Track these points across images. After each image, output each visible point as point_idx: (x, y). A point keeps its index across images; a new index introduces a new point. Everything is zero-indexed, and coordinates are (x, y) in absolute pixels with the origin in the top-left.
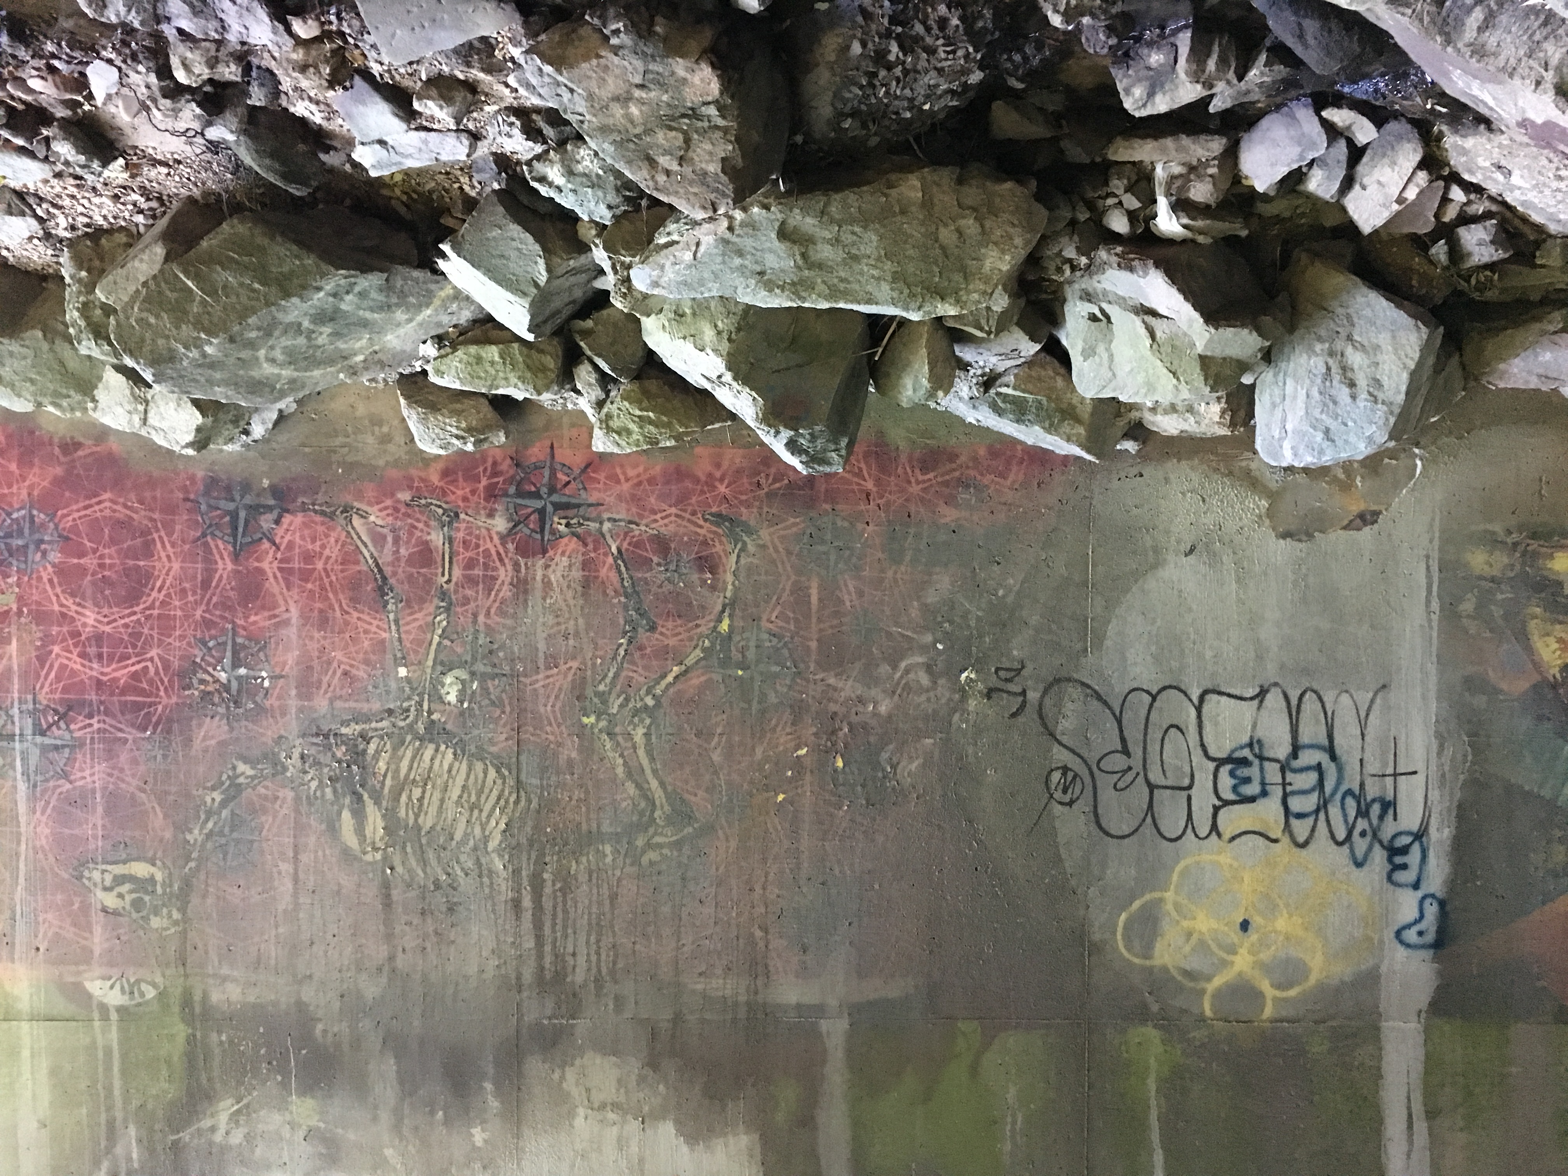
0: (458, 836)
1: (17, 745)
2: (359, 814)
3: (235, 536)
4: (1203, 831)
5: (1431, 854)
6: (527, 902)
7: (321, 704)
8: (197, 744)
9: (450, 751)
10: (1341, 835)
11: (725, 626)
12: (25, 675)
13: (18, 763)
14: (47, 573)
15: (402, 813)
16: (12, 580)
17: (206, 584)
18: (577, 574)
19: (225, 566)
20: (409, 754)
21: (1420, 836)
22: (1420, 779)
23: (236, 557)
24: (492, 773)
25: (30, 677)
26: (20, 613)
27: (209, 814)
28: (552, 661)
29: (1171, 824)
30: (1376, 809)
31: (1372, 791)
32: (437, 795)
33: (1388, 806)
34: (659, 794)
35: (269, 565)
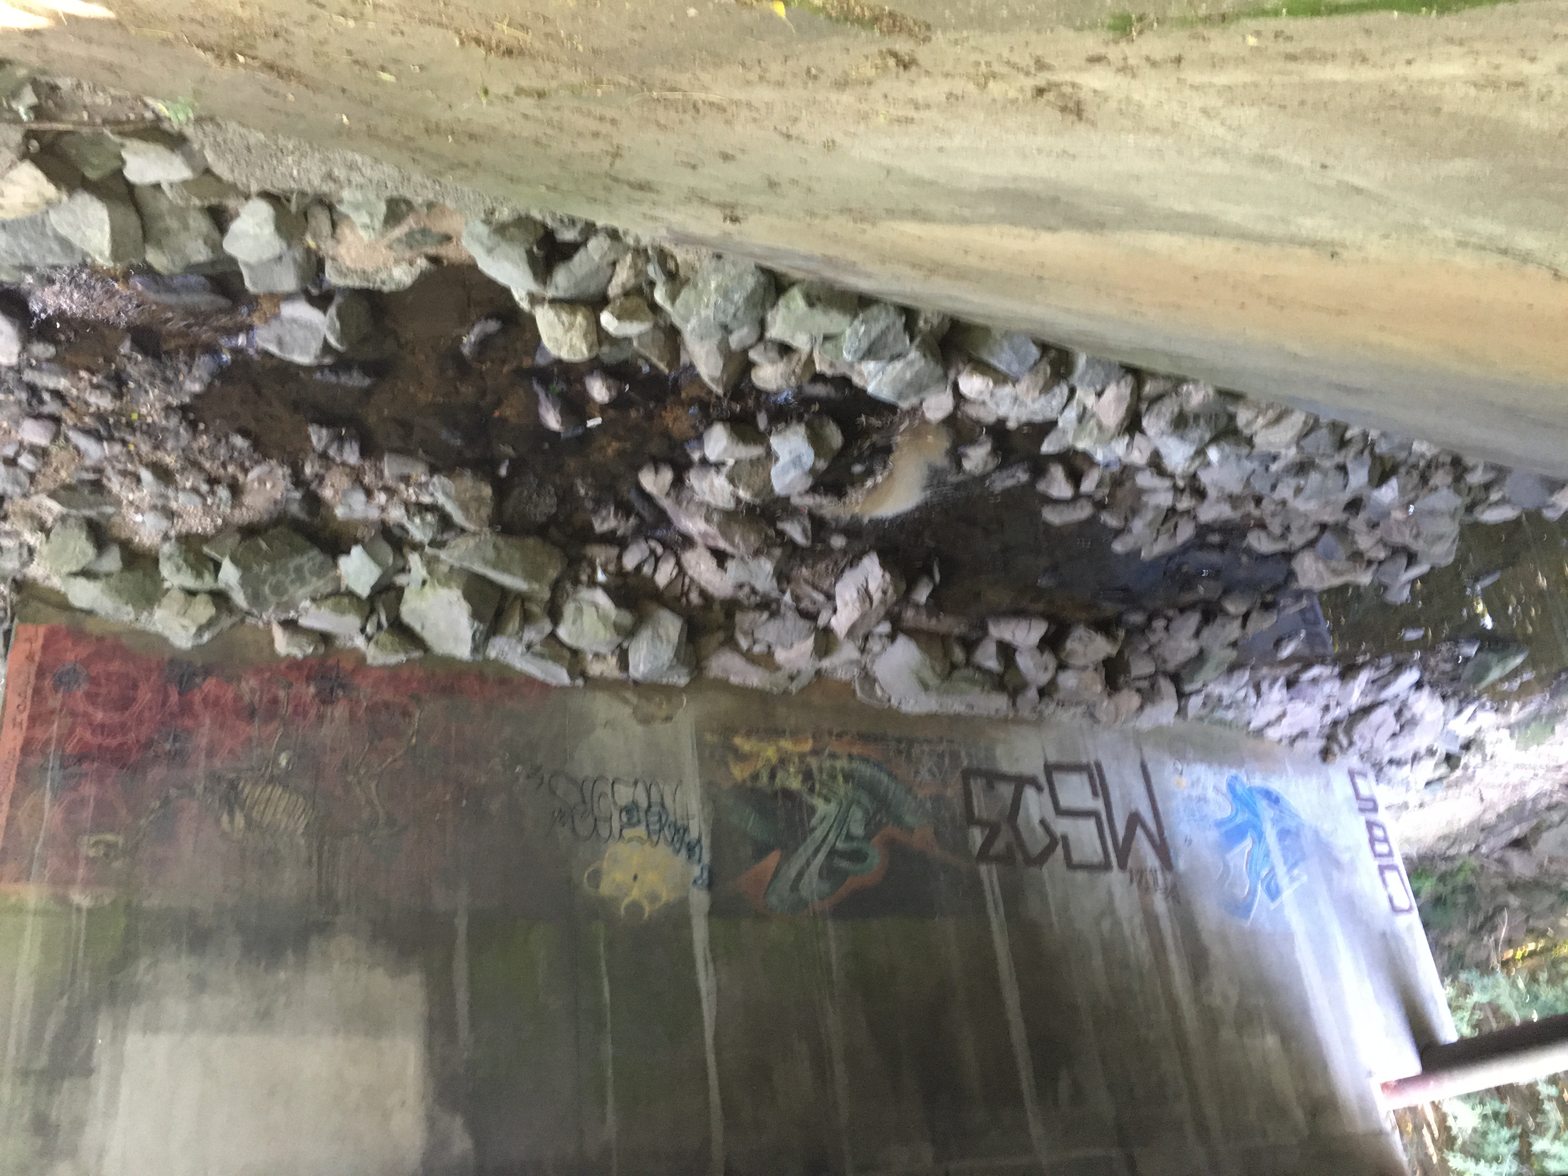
0: (283, 826)
1: (49, 773)
2: (231, 814)
3: (181, 684)
4: (617, 836)
5: (704, 851)
6: (315, 859)
7: (217, 763)
8: (149, 777)
9: (281, 789)
10: (670, 839)
11: (414, 740)
12: (59, 741)
13: (49, 783)
14: (79, 693)
15: (254, 814)
16: (60, 695)
17: (164, 704)
18: (347, 715)
19: (174, 698)
20: (259, 789)
21: (699, 841)
22: (696, 819)
23: (180, 694)
24: (301, 799)
25: (61, 741)
26: (61, 710)
27: (152, 811)
28: (333, 750)
29: (605, 833)
30: (681, 831)
31: (679, 823)
32: (272, 809)
33: (686, 830)
34: (381, 812)
35: (197, 698)
